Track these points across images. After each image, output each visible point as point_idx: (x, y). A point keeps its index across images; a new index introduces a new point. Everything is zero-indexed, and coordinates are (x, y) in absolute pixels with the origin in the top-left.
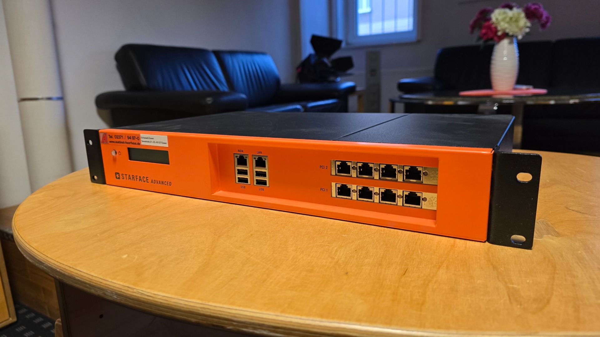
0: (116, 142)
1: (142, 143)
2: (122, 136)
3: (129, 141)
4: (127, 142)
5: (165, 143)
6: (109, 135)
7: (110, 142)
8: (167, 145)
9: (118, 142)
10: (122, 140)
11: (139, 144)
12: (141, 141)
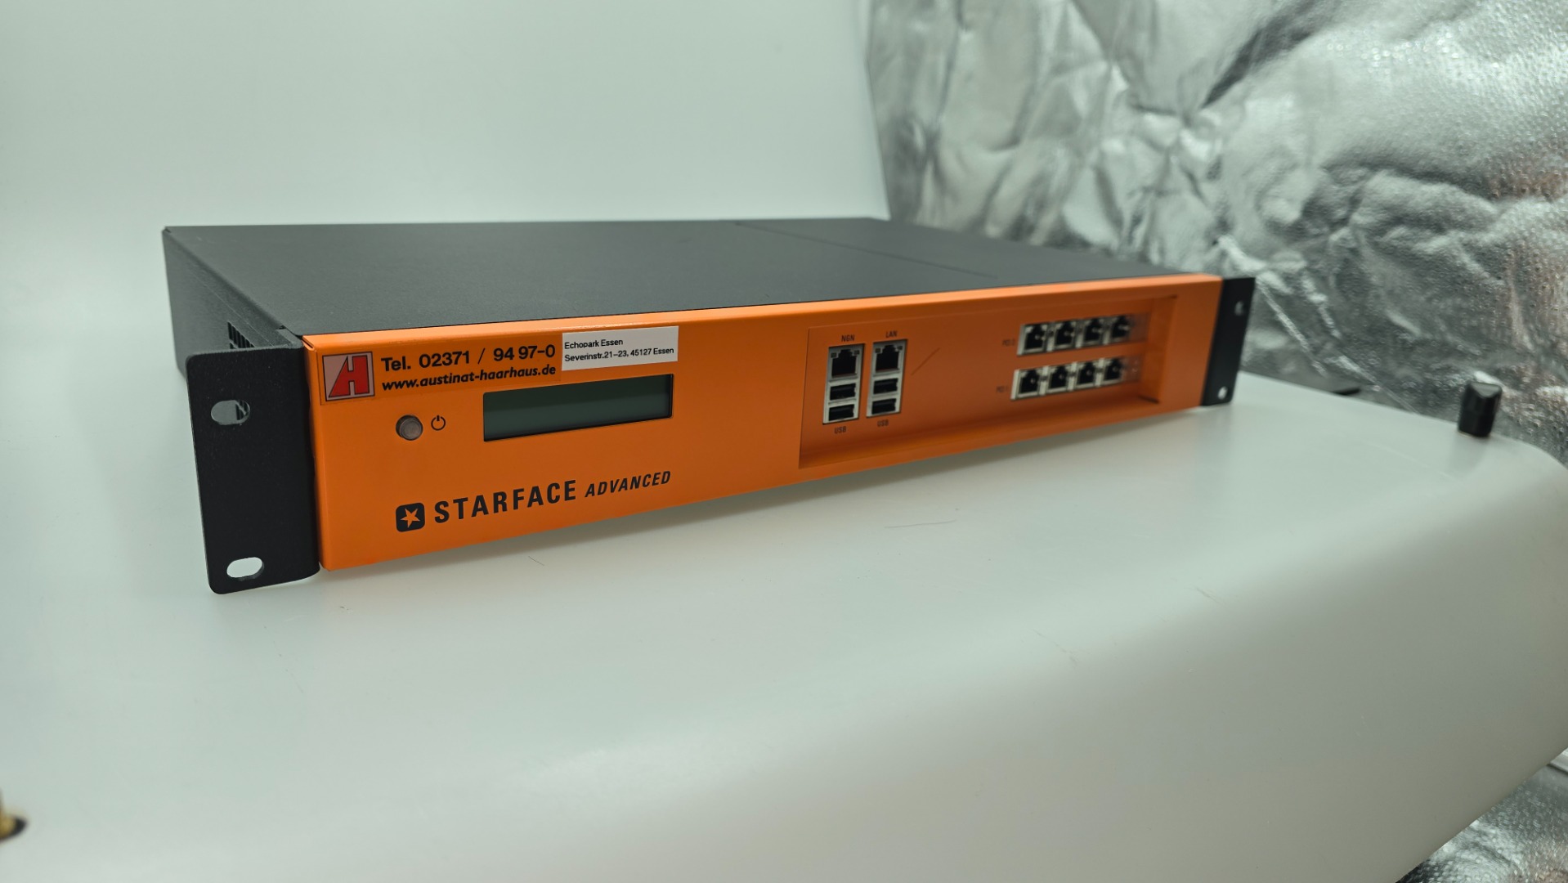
0: (426, 382)
1: (566, 366)
2: (467, 354)
3: (505, 365)
4: (488, 371)
5: (668, 351)
6: (386, 360)
7: (387, 386)
8: (673, 357)
9: (439, 381)
10: (460, 369)
11: (550, 370)
12: (564, 359)
